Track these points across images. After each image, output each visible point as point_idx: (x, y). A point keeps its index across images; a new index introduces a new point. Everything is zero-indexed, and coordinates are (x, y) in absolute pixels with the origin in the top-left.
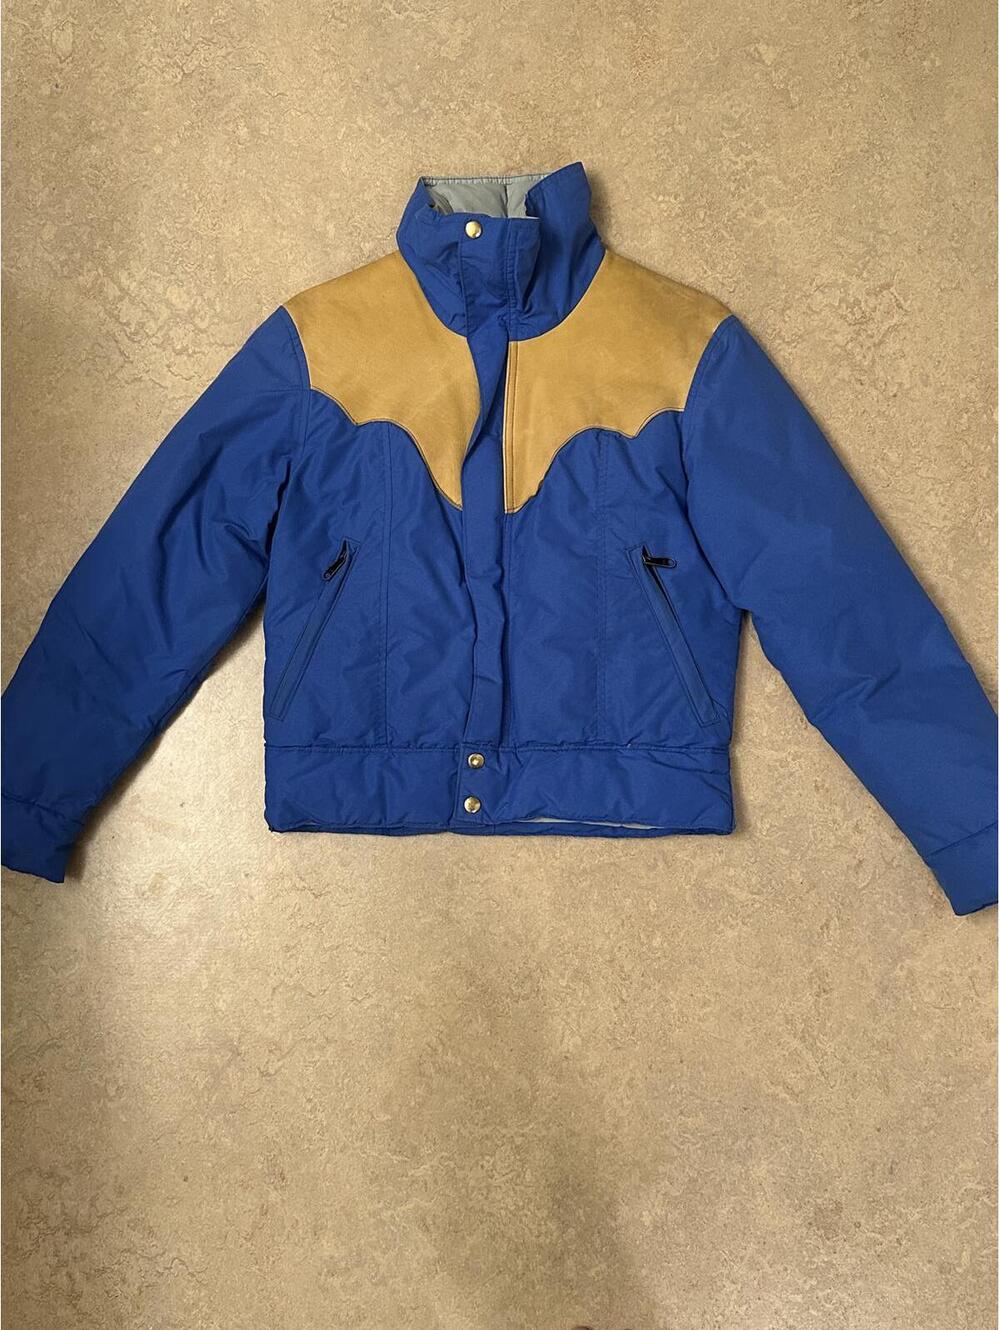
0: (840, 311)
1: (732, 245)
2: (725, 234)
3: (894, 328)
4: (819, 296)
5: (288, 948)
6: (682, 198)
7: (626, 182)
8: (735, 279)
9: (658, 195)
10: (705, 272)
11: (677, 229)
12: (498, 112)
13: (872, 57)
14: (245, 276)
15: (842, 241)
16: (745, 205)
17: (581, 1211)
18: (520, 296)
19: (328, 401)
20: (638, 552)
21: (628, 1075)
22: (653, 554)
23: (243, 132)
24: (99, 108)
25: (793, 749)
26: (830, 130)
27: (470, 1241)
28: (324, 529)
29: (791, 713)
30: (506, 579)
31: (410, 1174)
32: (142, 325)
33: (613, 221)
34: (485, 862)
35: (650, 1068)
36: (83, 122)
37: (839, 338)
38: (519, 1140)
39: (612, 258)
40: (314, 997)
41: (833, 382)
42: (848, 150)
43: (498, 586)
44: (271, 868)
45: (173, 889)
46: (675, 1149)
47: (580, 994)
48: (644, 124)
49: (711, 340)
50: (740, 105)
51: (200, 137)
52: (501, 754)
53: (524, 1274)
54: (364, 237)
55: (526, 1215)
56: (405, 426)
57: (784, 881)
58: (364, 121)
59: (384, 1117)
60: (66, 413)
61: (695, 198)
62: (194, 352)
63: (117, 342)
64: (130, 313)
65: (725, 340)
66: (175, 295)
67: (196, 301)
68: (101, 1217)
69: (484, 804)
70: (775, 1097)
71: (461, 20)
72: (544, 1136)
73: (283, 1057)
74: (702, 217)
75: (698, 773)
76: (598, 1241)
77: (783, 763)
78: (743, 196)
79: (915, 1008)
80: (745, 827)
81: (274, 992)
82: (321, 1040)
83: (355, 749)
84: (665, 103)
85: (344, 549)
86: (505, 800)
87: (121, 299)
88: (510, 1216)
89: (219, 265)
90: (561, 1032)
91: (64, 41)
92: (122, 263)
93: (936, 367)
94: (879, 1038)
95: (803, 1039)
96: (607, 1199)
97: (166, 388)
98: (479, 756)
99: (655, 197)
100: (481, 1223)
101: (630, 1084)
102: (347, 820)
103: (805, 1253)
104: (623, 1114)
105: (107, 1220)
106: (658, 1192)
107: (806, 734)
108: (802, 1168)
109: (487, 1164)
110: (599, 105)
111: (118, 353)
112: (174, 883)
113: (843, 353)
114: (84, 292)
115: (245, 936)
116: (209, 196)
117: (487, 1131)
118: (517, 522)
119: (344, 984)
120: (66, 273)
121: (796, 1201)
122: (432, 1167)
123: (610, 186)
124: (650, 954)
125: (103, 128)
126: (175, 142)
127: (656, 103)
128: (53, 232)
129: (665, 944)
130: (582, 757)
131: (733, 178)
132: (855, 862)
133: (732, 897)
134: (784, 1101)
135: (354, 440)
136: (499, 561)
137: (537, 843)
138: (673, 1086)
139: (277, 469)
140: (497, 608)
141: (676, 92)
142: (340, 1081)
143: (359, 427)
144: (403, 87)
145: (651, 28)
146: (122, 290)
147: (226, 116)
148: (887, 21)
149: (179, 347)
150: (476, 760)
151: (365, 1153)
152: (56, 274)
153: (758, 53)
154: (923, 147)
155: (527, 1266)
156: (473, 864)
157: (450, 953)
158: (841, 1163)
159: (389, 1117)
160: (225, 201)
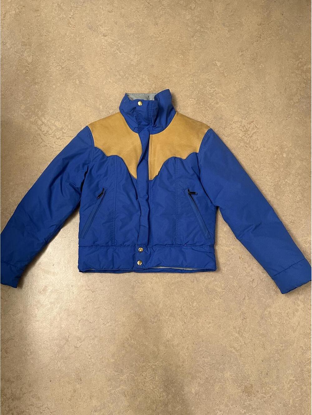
0: (240, 128)
1: (210, 111)
2: (208, 109)
3: (255, 133)
4: (234, 124)
5: (84, 308)
6: (196, 100)
7: (181, 95)
8: (211, 120)
9: (190, 99)
10: (203, 118)
11: (195, 107)
12: (147, 78)
13: (246, 65)
14: (77, 119)
15: (239, 110)
16: (214, 101)
17: (173, 389)
18: (153, 122)
19: (100, 150)
20: (187, 190)
21: (187, 346)
22: (191, 191)
23: (77, 82)
24: (39, 76)
25: (232, 247)
26: (235, 82)
27: (139, 400)
28: (97, 185)
29: (231, 236)
30: (149, 199)
31: (120, 378)
32: (48, 131)
33: (178, 105)
34: (143, 281)
35: (193, 343)
36: (34, 79)
37: (240, 135)
38: (154, 367)
39: (178, 114)
40: (91, 323)
41: (239, 147)
42: (241, 87)
43: (147, 200)
44: (79, 284)
45: (49, 290)
46: (201, 369)
47: (172, 321)
48: (186, 81)
49: (205, 134)
50: (211, 76)
51: (66, 83)
52: (148, 248)
53: (155, 410)
54: (110, 109)
55: (156, 391)
56: (121, 156)
57: (232, 286)
58: (110, 79)
59: (112, 360)
60: (25, 155)
61: (200, 100)
62: (62, 138)
63: (40, 136)
64: (44, 128)
65: (209, 135)
66: (57, 124)
67: (63, 125)
68: (23, 394)
69: (143, 263)
70: (231, 351)
71: (137, 55)
72: (162, 365)
73: (81, 342)
74: (202, 104)
75: (205, 253)
76: (179, 398)
77: (230, 251)
78: (213, 99)
79: (271, 323)
80: (219, 270)
81: (79, 322)
82: (93, 336)
83: (105, 247)
84: (191, 76)
85: (103, 190)
86: (149, 261)
87: (42, 125)
88: (151, 391)
89: (70, 116)
90: (166, 333)
91: (30, 60)
92: (43, 115)
93: (267, 143)
94: (261, 333)
95: (239, 333)
96: (181, 385)
97: (54, 148)
98: (142, 249)
100: (142, 393)
101: (187, 349)
102: (103, 268)
103: (242, 401)
104: (186, 358)
105: (25, 395)
106: (196, 382)
107: (236, 242)
108: (240, 374)
109: (144, 374)
110: (174, 76)
111: (41, 139)
112: (50, 289)
113: (241, 139)
114: (32, 123)
115: (71, 305)
116: (68, 98)
117: (144, 364)
118: (152, 183)
119: (101, 319)
120: (27, 118)
121: (239, 384)
122: (127, 376)
123: (177, 96)
124: (192, 308)
125: (39, 81)
126: (59, 85)
127: (189, 76)
128: (24, 107)
129: (197, 305)
130: (171, 248)
131: (210, 94)
132: (252, 280)
133: (217, 290)
134: (234, 353)
135: (106, 160)
136: (147, 193)
137: (159, 275)
138: (200, 349)
139: (85, 168)
140: (147, 206)
141: (194, 73)
142: (99, 349)
143: (108, 157)
144: (121, 71)
145: (187, 57)
146: (43, 122)
147: (73, 78)
148: (249, 56)
149: (58, 137)
150: (141, 250)
151: (106, 372)
152: (24, 118)
153: (216, 63)
154: (260, 87)
155: (157, 407)
156: (140, 281)
157: (133, 309)
158: (252, 372)
159: (114, 360)
160: (72, 100)
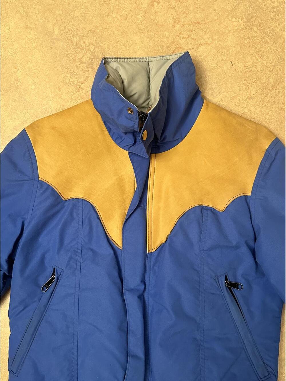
1: (272, 46)
2: (268, 41)
6: (245, 20)
8: (273, 64)
9: (232, 18)
10: (257, 60)
11: (242, 36)
14: (9, 54)
16: (279, 25)
54: (74, 35)
61: (252, 20)
74: (255, 30)
78: (278, 20)
99: (231, 19)
131: (272, 10)
